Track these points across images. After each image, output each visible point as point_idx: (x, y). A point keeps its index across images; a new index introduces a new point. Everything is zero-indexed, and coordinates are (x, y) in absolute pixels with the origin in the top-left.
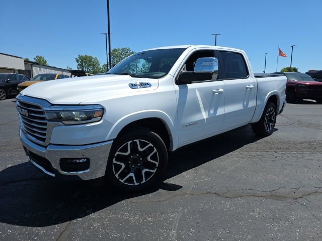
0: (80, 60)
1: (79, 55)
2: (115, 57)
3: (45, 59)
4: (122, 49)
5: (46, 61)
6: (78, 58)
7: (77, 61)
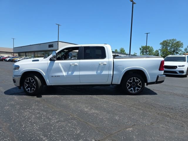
0: (142, 49)
1: (142, 46)
2: (165, 45)
3: (124, 49)
4: (170, 40)
5: (124, 50)
6: (141, 48)
7: (140, 49)
